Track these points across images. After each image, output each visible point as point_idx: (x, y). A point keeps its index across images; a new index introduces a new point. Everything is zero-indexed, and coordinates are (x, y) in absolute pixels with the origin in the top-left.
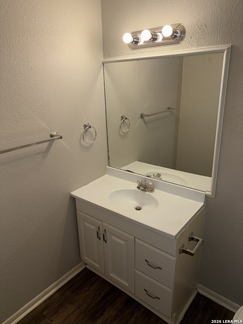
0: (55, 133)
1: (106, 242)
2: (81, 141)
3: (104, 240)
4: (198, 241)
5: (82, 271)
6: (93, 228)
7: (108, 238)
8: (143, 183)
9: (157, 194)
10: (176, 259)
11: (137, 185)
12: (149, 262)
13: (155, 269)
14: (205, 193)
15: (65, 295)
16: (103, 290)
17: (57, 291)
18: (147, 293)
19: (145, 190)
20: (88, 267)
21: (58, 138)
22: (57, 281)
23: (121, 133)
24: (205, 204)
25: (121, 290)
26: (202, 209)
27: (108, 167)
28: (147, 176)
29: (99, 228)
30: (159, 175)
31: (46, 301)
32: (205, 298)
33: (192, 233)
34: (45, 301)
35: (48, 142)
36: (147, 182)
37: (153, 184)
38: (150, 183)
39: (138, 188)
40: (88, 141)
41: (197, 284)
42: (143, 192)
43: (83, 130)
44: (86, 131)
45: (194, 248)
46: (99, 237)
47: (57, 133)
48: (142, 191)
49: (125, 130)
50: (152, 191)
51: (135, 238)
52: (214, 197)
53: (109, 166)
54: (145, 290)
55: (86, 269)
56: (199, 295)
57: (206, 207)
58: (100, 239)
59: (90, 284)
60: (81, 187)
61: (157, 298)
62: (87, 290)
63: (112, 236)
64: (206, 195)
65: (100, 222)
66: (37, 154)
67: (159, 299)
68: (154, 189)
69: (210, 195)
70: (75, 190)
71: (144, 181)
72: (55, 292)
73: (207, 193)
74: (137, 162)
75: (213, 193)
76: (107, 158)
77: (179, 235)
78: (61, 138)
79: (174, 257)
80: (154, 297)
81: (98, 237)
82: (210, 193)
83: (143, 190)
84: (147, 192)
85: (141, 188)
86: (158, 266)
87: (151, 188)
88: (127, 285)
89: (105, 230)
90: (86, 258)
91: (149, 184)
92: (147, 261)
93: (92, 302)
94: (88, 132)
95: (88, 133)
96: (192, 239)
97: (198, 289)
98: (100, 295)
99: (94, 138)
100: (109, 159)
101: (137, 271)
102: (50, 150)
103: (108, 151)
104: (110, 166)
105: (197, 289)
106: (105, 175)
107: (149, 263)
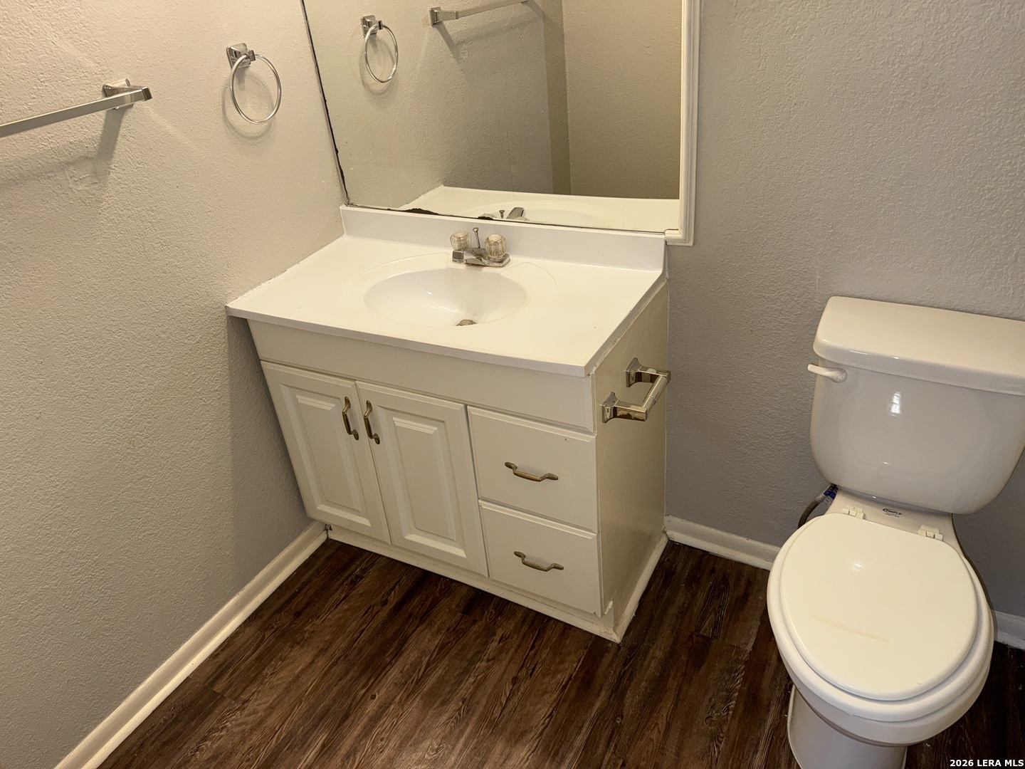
0: (119, 83)
1: (378, 442)
2: (228, 113)
3: (370, 435)
4: (653, 378)
5: (317, 551)
6: (328, 406)
7: (382, 429)
8: (469, 239)
9: (519, 268)
10: (594, 437)
11: (451, 251)
12: (516, 468)
13: (539, 481)
14: (663, 236)
15: (273, 627)
16: (394, 588)
17: (246, 621)
18: (523, 560)
19: (481, 263)
20: (334, 536)
21: (137, 98)
22: (241, 593)
23: (370, 80)
24: (667, 274)
25: (446, 578)
26: (658, 289)
27: (343, 207)
28: (480, 218)
29: (347, 401)
30: (518, 212)
31: (218, 655)
32: (691, 550)
33: (636, 359)
34: (214, 655)
35: (102, 113)
36: (483, 237)
37: (503, 239)
38: (494, 238)
39: (457, 257)
40: (253, 112)
41: (666, 518)
42: (474, 270)
43: (227, 71)
44: (239, 74)
45: (646, 398)
46: (355, 431)
47: (127, 81)
48: (471, 267)
49: (382, 68)
50: (502, 261)
51: (466, 406)
52: (691, 244)
53: (348, 204)
54: (517, 554)
55: (329, 543)
56: (673, 547)
57: (669, 280)
58: (357, 437)
59: (350, 579)
60: (259, 284)
61: (555, 568)
62: (343, 599)
63: (394, 419)
64: (666, 243)
65: (349, 384)
66: (68, 163)
67: (562, 569)
68: (506, 256)
69: (678, 240)
70: (242, 294)
71: (474, 235)
72: (240, 626)
73: (670, 234)
74: (442, 188)
75: (687, 231)
76: (336, 175)
77: (598, 364)
78: (147, 95)
79: (589, 433)
80: (546, 566)
81: (349, 432)
82: (678, 235)
83: (473, 265)
84: (485, 269)
85: (467, 257)
86: (547, 471)
87: (497, 252)
88: (461, 553)
89: (369, 404)
90: (323, 508)
91: (490, 239)
92: (511, 467)
93: (364, 627)
94: (246, 79)
95: (248, 82)
96: (639, 377)
97: (668, 533)
98: (385, 603)
99: (275, 102)
100: (343, 178)
101: (485, 505)
102: (114, 148)
103: (337, 151)
104: (352, 205)
105: (665, 532)
106: (341, 238)
107: (517, 471)
